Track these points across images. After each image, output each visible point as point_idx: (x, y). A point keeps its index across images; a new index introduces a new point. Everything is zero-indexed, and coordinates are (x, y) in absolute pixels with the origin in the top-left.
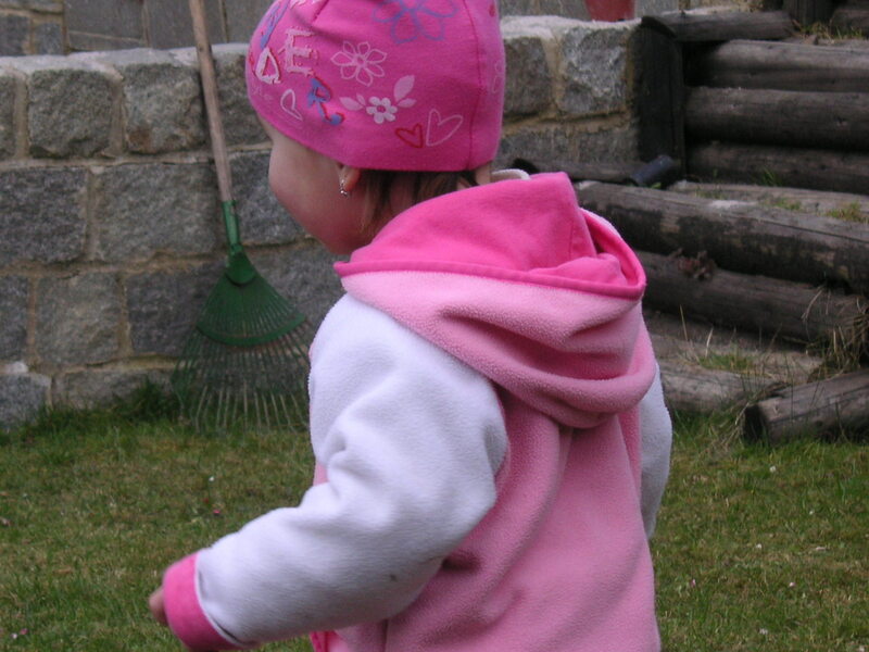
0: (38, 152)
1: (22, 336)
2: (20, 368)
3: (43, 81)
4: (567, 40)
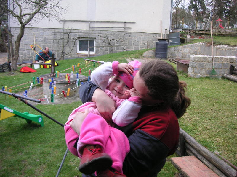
0: (202, 61)
1: (200, 72)
2: (199, 74)
3: (203, 57)
4: (236, 58)
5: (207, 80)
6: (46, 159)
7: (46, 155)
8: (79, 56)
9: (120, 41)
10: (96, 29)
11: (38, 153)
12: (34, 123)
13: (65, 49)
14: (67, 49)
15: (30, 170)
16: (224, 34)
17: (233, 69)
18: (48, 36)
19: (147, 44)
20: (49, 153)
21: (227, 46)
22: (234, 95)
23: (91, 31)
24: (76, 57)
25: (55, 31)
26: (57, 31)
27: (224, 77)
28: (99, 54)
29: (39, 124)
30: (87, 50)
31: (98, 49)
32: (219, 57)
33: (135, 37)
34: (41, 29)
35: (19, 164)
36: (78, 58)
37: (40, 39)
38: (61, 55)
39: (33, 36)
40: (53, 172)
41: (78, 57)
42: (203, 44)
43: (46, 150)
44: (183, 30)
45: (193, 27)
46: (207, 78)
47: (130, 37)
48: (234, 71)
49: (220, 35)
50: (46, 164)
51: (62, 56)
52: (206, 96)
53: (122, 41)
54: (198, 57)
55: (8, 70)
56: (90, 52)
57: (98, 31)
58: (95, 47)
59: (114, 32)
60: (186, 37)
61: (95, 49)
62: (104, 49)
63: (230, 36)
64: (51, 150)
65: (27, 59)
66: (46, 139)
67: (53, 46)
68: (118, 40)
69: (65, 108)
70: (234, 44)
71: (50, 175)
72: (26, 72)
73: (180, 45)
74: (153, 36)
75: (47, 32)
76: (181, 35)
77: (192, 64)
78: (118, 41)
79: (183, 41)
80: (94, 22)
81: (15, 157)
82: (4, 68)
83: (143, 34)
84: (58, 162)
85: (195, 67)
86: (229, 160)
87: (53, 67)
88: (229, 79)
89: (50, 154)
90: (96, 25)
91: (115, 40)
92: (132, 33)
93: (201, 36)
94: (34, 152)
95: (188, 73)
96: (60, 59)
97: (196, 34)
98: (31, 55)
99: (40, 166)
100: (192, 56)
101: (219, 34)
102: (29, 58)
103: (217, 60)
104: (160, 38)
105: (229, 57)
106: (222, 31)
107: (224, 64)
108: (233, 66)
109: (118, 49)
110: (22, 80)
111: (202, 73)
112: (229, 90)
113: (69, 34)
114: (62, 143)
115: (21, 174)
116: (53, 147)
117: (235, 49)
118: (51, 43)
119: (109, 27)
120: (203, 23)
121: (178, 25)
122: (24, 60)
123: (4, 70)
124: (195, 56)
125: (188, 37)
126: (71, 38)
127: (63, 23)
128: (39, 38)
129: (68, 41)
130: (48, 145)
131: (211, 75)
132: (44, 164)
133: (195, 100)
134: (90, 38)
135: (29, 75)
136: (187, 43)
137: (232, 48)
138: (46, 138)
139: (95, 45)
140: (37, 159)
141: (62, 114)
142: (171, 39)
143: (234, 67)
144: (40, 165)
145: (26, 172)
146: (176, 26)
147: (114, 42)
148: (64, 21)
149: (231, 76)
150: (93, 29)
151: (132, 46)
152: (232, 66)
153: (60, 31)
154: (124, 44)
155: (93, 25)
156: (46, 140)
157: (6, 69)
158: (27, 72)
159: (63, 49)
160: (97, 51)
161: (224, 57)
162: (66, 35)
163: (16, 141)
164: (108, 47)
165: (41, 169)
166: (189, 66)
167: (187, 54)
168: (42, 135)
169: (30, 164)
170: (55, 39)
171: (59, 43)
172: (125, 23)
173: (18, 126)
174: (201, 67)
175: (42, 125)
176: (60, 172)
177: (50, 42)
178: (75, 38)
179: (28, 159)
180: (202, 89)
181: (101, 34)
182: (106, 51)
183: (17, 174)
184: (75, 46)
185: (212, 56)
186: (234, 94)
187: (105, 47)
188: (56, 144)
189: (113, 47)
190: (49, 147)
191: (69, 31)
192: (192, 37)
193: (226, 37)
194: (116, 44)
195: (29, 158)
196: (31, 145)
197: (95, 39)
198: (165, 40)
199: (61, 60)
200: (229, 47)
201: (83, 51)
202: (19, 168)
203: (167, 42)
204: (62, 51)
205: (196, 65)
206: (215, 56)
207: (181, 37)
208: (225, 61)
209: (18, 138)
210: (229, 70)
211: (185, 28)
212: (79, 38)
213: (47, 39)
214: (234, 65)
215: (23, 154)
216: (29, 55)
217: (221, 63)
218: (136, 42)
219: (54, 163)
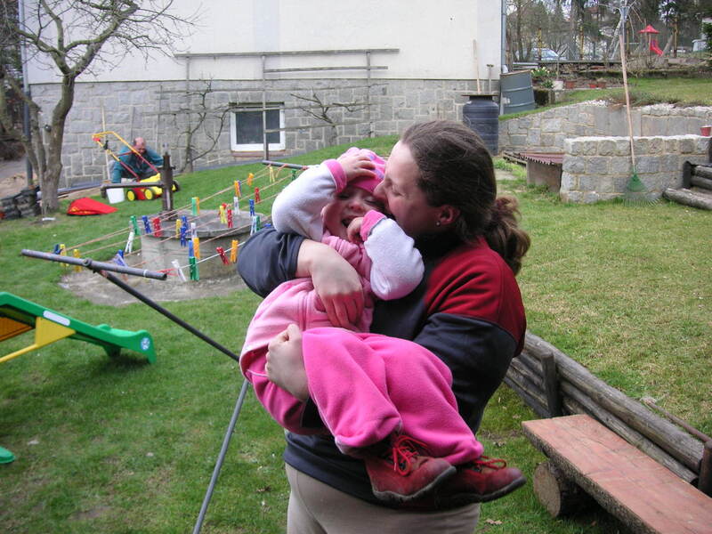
0: (601, 154)
1: (595, 187)
2: (594, 192)
3: (603, 142)
4: (698, 140)
5: (618, 207)
6: (174, 450)
7: (171, 439)
8: (239, 159)
9: (357, 107)
10: (283, 75)
11: (149, 435)
12: (127, 355)
13: (195, 139)
14: (201, 141)
15: (131, 482)
16: (663, 70)
17: (693, 173)
18: (144, 103)
19: (436, 111)
20: (178, 432)
21: (671, 106)
22: (695, 246)
23: (270, 83)
24: (228, 162)
25: (162, 89)
26: (168, 87)
27: (666, 198)
28: (297, 149)
29: (142, 357)
30: (259, 141)
31: (294, 135)
32: (650, 138)
33: (401, 93)
34: (122, 84)
35: (96, 467)
36: (236, 165)
37: (119, 114)
38: (184, 160)
39: (98, 106)
40: (197, 482)
41: (235, 162)
42: (602, 103)
43: (171, 425)
44: (541, 65)
45: (570, 53)
46: (617, 201)
47: (385, 94)
48: (696, 178)
49: (651, 74)
50: (174, 462)
51: (188, 162)
52: (617, 252)
53: (363, 107)
54: (589, 143)
55: (31, 210)
56: (270, 145)
57: (290, 83)
58: (283, 129)
59: (338, 83)
60: (550, 86)
61: (282, 135)
62: (310, 133)
63: (682, 77)
64: (183, 425)
65: (84, 175)
66: (167, 395)
67: (159, 133)
68: (351, 105)
69: (212, 307)
70: (693, 99)
71: (189, 490)
72: (86, 215)
73: (534, 111)
74: (453, 87)
75: (138, 94)
76: (536, 81)
77: (570, 164)
78: (350, 108)
79: (542, 99)
80: (277, 55)
81: (83, 450)
82: (20, 207)
83: (422, 84)
84: (209, 455)
85: (580, 173)
86: (683, 419)
87: (168, 194)
88: (680, 202)
89: (183, 435)
90: (284, 64)
91: (340, 105)
92: (388, 82)
93: (595, 79)
94: (137, 433)
95: (562, 191)
96: (182, 171)
97: (581, 74)
98: (96, 163)
99: (156, 468)
100: (570, 141)
101: (648, 70)
102: (92, 171)
103: (644, 148)
104: (474, 93)
105: (677, 137)
106: (659, 63)
107: (663, 159)
108: (692, 163)
109: (352, 132)
110: (77, 237)
111: (602, 187)
112: (680, 231)
113: (204, 96)
114: (214, 406)
115: (108, 494)
116: (190, 417)
117: (695, 112)
118: (154, 124)
119: (321, 69)
120: (599, 40)
121: (525, 52)
122: (76, 180)
123: (20, 212)
124: (579, 139)
125: (558, 85)
126: (212, 108)
127: (183, 62)
128: (117, 111)
129: (203, 114)
130: (173, 413)
131: (629, 192)
132: (169, 462)
133: (584, 265)
134: (267, 103)
135: (95, 222)
136: (554, 103)
137: (685, 110)
138: (165, 393)
139: (282, 125)
140: (146, 450)
141: (205, 325)
142: (507, 95)
143: (695, 166)
144: (158, 466)
145: (118, 488)
146: (521, 53)
147: (338, 111)
148: (189, 57)
149: (686, 192)
150: (275, 75)
151: (393, 120)
152: (688, 162)
153: (178, 87)
154: (368, 116)
155: (273, 64)
156: (167, 399)
157: (26, 209)
158: (89, 215)
159: (189, 140)
160: (290, 142)
161: (664, 138)
162: (196, 100)
163: (82, 406)
164: (323, 128)
165: (160, 478)
166: (564, 168)
167: (557, 136)
168: (154, 385)
169: (129, 465)
170: (164, 113)
171: (175, 124)
172: (369, 52)
173: (83, 366)
174: (598, 169)
175: (151, 360)
176: (216, 482)
177: (149, 121)
178: (224, 104)
179: (121, 452)
180: (603, 232)
181: (300, 89)
182: (317, 142)
183: (94, 494)
184: (223, 129)
185: (628, 138)
186: (696, 242)
187: (313, 127)
188: (197, 409)
189: (337, 127)
190: (178, 417)
191: (205, 86)
192: (568, 84)
193: (669, 81)
194: (344, 119)
195: (124, 449)
196: (127, 414)
197: (281, 107)
198: (489, 98)
199: (185, 174)
200: (678, 109)
201: (248, 142)
202: (98, 477)
203: (496, 105)
204: (186, 145)
205: (582, 165)
206: (636, 138)
207: (535, 88)
208: (668, 150)
209: (86, 397)
210: (680, 175)
211: (548, 59)
212: (233, 105)
213: (142, 115)
214: (693, 159)
215: (106, 440)
216: (91, 164)
217: (656, 156)
218: (404, 107)
219: (198, 460)
